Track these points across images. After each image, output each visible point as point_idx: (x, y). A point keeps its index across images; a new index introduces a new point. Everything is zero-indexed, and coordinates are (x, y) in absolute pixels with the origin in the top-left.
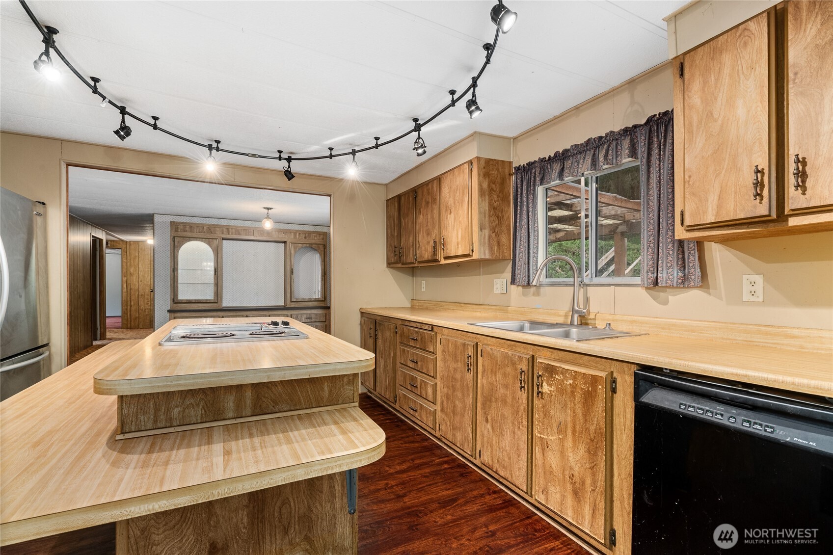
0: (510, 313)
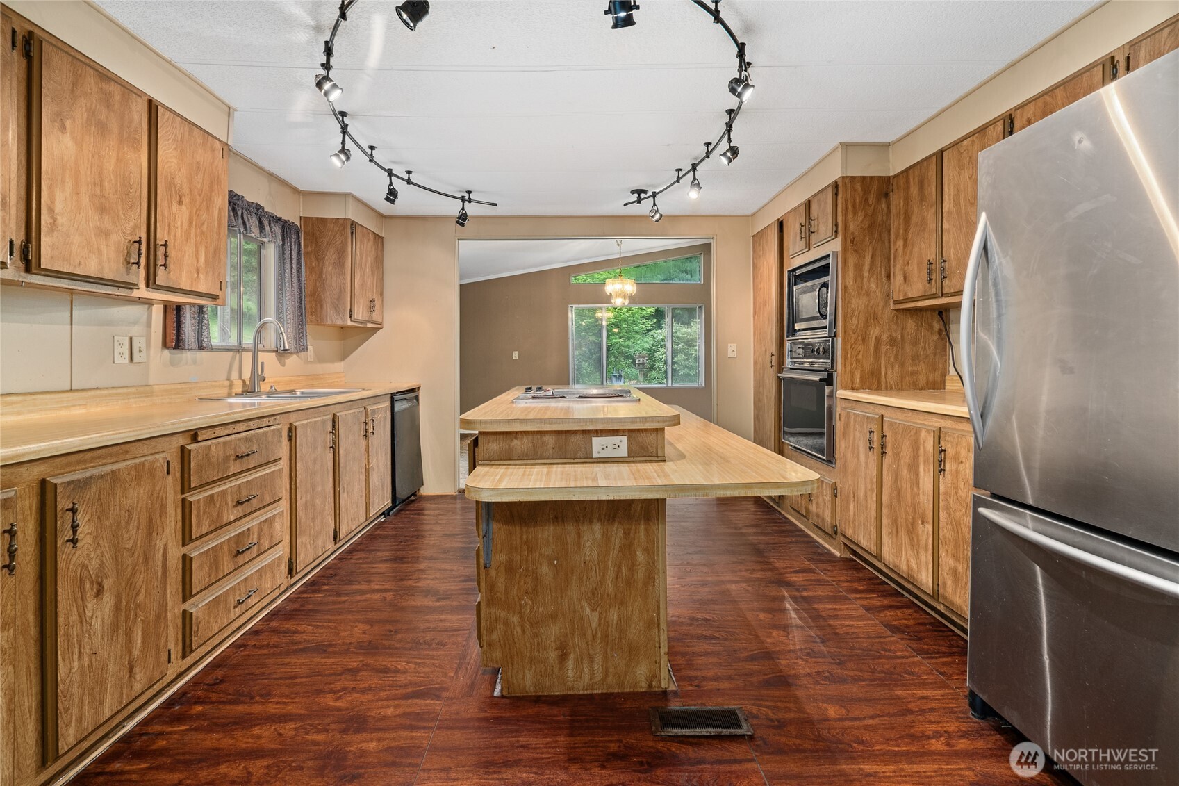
0: (157, 396)
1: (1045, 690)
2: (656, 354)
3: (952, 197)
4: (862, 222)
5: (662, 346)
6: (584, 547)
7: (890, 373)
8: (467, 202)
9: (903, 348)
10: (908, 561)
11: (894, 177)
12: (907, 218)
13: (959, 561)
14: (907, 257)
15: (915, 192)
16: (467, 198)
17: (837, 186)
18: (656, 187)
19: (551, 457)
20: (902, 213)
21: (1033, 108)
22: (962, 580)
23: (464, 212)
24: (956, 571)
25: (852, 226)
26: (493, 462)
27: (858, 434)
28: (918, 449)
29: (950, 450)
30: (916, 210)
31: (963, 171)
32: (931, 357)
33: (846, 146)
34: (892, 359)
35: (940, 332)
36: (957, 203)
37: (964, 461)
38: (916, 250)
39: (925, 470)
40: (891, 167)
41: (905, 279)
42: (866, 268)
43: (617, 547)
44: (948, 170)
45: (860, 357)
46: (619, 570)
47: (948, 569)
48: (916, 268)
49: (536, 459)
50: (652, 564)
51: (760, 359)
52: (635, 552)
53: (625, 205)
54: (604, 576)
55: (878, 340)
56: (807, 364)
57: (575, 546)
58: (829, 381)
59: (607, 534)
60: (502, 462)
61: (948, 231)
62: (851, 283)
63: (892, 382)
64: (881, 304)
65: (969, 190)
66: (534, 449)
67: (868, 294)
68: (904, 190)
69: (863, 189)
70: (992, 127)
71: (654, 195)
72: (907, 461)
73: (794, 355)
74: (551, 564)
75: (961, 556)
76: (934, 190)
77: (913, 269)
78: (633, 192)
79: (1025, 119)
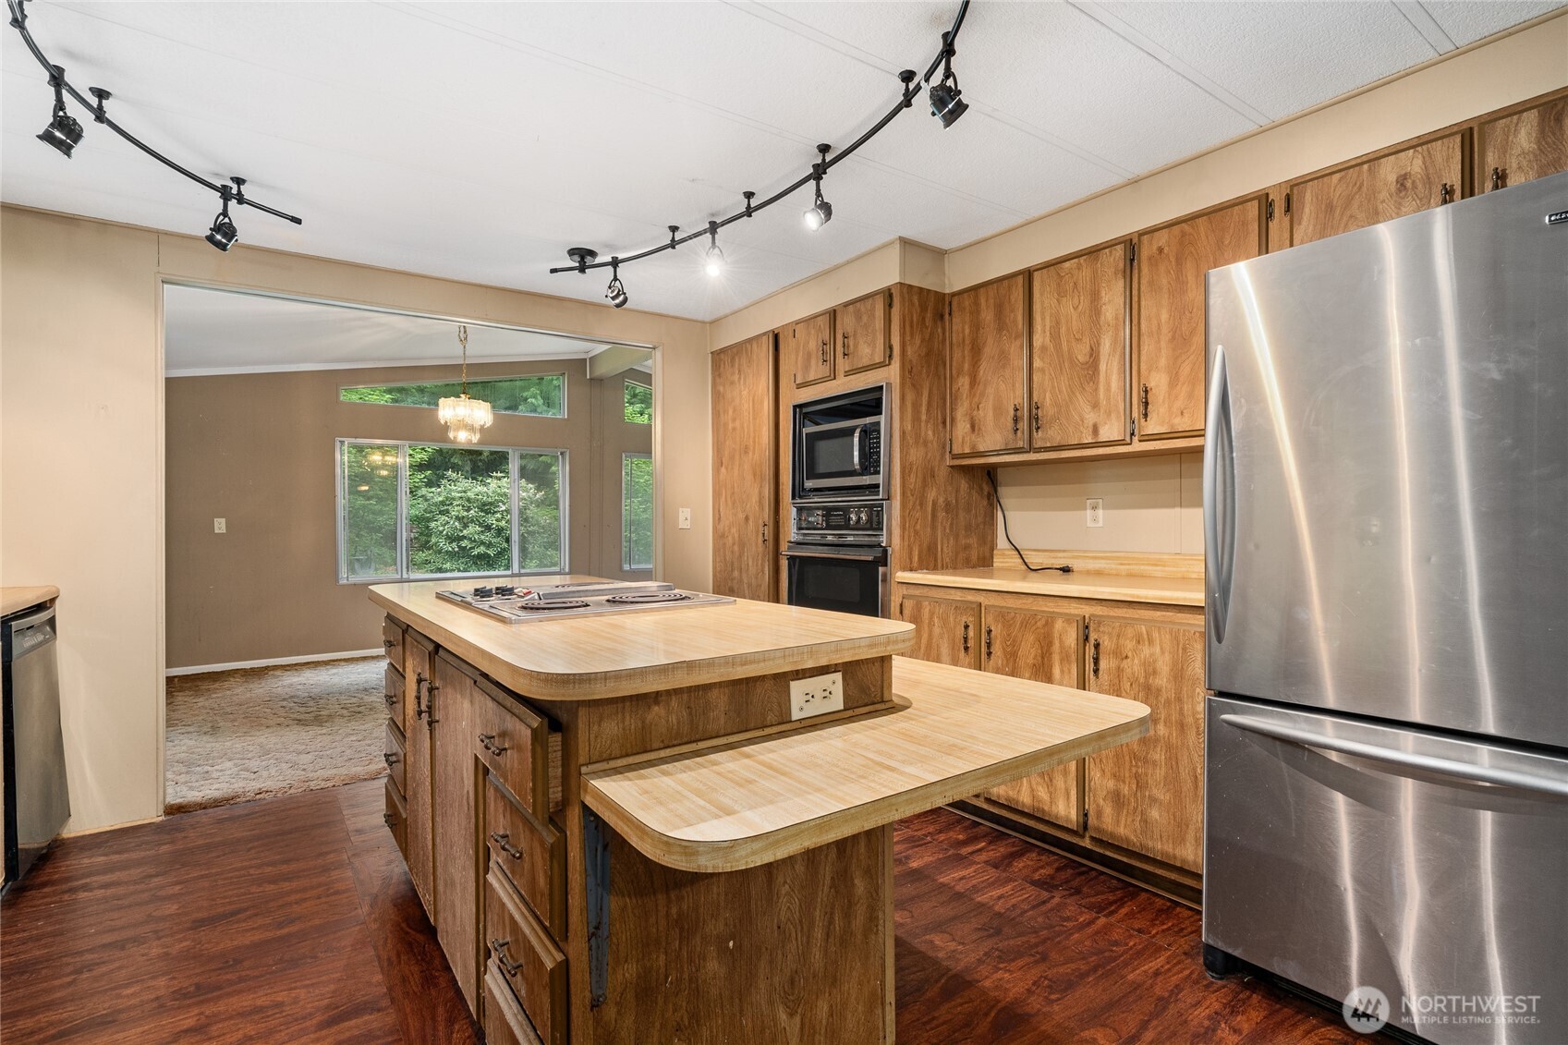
1: (1344, 929)
2: (433, 525)
3: (1048, 328)
4: (920, 347)
5: (441, 513)
6: (778, 898)
7: (945, 549)
8: (234, 201)
9: (957, 516)
10: (1033, 790)
11: (954, 295)
12: (976, 351)
13: (1124, 782)
14: (976, 399)
15: (988, 318)
16: (234, 191)
17: (891, 296)
18: (625, 248)
19: (722, 732)
20: (967, 342)
21: (1166, 236)
22: (1129, 804)
23: (227, 220)
24: (1118, 795)
25: (909, 351)
26: (613, 764)
27: (937, 630)
28: (1050, 644)
29: (1106, 643)
30: (990, 341)
31: (1065, 299)
32: (982, 526)
33: (906, 243)
34: (948, 531)
35: (989, 496)
36: (1055, 336)
37: (1130, 654)
38: (990, 390)
39: (1062, 672)
40: (947, 282)
41: (973, 427)
42: (924, 409)
43: (828, 881)
44: (1041, 295)
45: (918, 527)
46: (831, 922)
47: (1105, 793)
48: (990, 414)
49: (696, 741)
50: (874, 895)
51: (734, 530)
52: (852, 880)
53: (554, 271)
54: (808, 943)
55: (934, 503)
56: (830, 538)
57: (764, 902)
58: (883, 560)
59: (813, 862)
60: (631, 760)
61: (1042, 370)
62: (909, 428)
63: (948, 560)
64: (938, 458)
65: (1074, 322)
66: (692, 721)
67: (925, 443)
68: (971, 313)
69: (920, 305)
70: (1107, 250)
71: (615, 263)
72: (1030, 661)
73: (804, 525)
74: (723, 950)
75: (1127, 775)
76: (1020, 318)
77: (986, 414)
78: (572, 252)
79: (1155, 248)
